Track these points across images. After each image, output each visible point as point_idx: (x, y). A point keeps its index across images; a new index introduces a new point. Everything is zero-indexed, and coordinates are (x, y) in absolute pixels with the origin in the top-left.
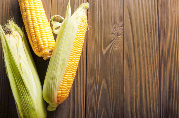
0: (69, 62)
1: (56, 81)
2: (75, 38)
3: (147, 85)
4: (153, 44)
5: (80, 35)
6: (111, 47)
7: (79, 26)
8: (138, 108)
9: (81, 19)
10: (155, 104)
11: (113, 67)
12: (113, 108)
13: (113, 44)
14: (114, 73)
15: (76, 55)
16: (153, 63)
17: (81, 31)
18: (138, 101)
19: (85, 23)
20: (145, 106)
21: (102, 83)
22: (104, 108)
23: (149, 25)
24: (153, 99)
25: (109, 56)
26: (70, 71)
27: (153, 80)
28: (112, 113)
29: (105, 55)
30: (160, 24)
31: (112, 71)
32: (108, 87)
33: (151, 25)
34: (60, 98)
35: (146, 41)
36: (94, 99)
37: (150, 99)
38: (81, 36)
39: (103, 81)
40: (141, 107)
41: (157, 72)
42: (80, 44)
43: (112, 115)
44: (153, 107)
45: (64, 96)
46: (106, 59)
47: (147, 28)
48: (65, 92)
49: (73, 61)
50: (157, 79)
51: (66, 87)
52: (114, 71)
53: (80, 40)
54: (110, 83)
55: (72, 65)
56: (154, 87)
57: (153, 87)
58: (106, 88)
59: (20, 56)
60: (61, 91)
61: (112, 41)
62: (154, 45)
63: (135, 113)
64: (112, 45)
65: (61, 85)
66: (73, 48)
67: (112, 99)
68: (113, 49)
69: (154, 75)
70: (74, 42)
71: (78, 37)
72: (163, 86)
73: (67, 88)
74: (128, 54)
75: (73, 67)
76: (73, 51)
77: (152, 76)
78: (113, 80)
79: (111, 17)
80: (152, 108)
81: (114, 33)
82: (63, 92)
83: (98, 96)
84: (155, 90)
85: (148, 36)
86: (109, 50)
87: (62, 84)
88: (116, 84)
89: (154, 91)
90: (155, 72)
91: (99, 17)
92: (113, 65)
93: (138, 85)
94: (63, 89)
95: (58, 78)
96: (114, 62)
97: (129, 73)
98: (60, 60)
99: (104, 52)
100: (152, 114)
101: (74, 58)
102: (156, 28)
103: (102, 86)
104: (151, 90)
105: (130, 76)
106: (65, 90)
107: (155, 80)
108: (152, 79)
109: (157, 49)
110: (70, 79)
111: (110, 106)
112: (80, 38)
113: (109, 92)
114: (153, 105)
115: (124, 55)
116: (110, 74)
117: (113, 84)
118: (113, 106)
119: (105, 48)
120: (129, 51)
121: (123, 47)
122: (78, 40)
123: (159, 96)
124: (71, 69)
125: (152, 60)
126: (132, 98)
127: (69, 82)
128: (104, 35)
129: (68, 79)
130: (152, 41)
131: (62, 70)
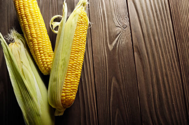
0: (70, 61)
1: (57, 82)
2: (74, 36)
3: (165, 78)
4: (166, 31)
5: (80, 33)
6: (117, 41)
7: (78, 23)
8: (158, 107)
9: (80, 15)
10: (178, 100)
11: (122, 62)
12: (128, 109)
13: (120, 38)
14: (124, 69)
15: (78, 54)
16: (169, 53)
17: (80, 28)
18: (156, 98)
19: (84, 19)
20: (166, 104)
21: (112, 82)
22: (118, 109)
23: (159, 11)
24: (175, 94)
25: (117, 51)
26: (73, 71)
27: (172, 73)
28: (127, 115)
29: (112, 50)
30: (172, 8)
31: (122, 68)
32: (119, 85)
33: (161, 11)
34: (65, 101)
35: (157, 29)
36: (105, 100)
37: (171, 94)
38: (82, 33)
39: (113, 79)
40: (161, 105)
41: (176, 62)
42: (81, 42)
43: (128, 116)
44: (177, 104)
45: (70, 99)
46: (114, 55)
47: (157, 15)
48: (69, 94)
49: (75, 60)
50: (176, 70)
51: (70, 89)
52: (125, 67)
53: (81, 37)
54: (121, 80)
55: (75, 64)
56: (174, 80)
57: (172, 80)
58: (117, 87)
59: (22, 62)
60: (65, 93)
61: (118, 35)
62: (168, 32)
63: (155, 113)
64: (118, 39)
65: (64, 87)
66: (73, 46)
67: (125, 98)
68: (120, 43)
69: (172, 66)
70: (74, 40)
71: (78, 34)
72: (185, 78)
73: (72, 89)
74: (138, 46)
75: (76, 66)
76: (74, 49)
77: (170, 68)
78: (124, 76)
79: (114, 10)
80: (175, 106)
81: (119, 26)
82: (67, 94)
83: (109, 96)
84: (176, 83)
85: (159, 23)
86: (116, 45)
87: (65, 85)
88: (128, 82)
89: (174, 84)
90: (173, 62)
91: (102, 12)
92: (122, 61)
93: (154, 80)
94: (66, 91)
95: (60, 79)
96: (122, 57)
97: (141, 67)
98: (61, 61)
99: (111, 48)
100: (176, 112)
101: (76, 56)
102: (167, 12)
103: (112, 85)
104: (170, 84)
105: (143, 71)
106: (70, 91)
107: (174, 71)
108: (170, 70)
109: (171, 36)
110: (74, 80)
111: (124, 107)
112: (81, 36)
113: (121, 91)
114: (176, 102)
115: (133, 48)
116: (120, 71)
117: (125, 82)
118: (128, 106)
119: (111, 43)
120: (138, 42)
121: (131, 40)
122: (78, 37)
123: (182, 90)
124: (73, 69)
125: (167, 50)
126: (148, 96)
127: (72, 83)
128: (109, 29)
129: (72, 80)
130: (164, 28)
131: (63, 70)
